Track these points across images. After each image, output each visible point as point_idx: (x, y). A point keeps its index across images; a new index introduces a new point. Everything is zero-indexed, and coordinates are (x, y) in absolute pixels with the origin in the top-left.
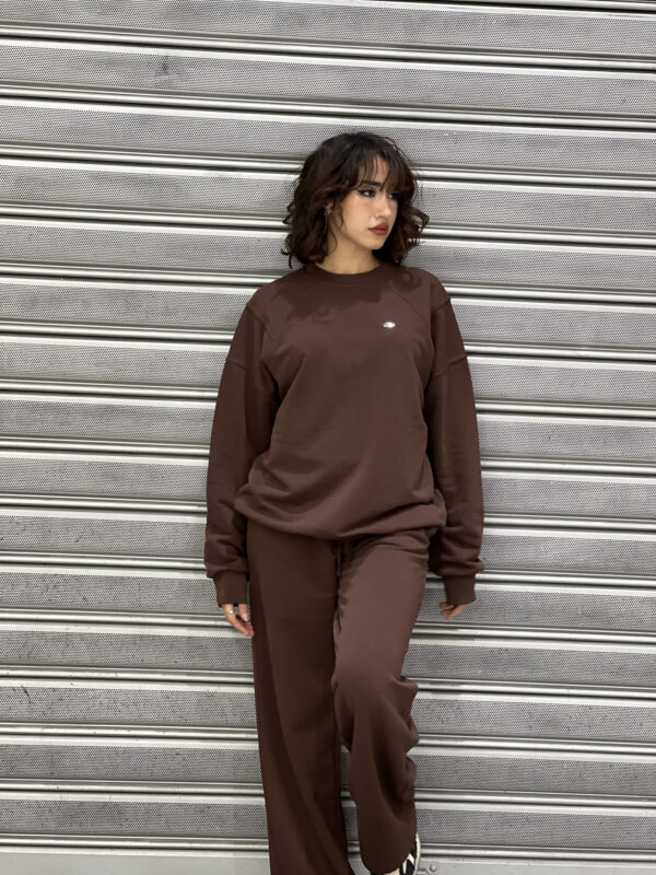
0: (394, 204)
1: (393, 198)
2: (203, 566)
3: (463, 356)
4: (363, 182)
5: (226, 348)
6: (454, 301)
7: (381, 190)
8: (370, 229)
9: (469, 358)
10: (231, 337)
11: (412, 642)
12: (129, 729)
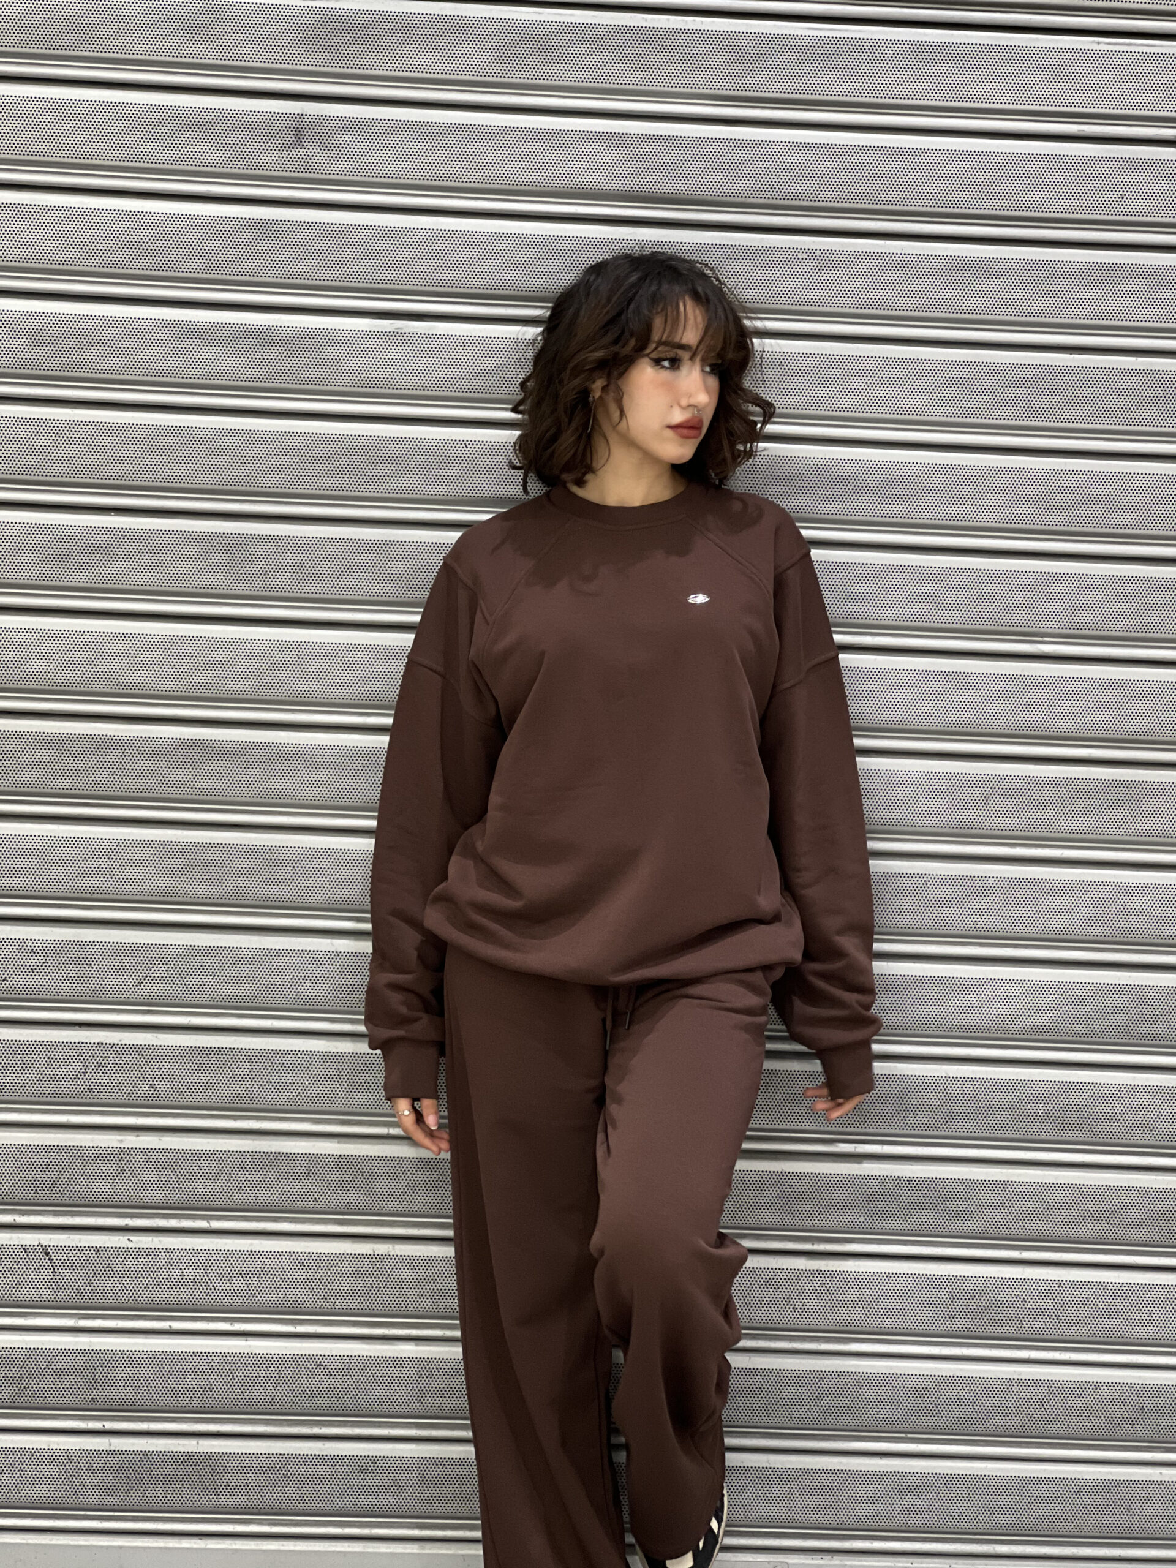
0: (713, 382)
1: (712, 372)
2: (362, 1028)
3: (832, 654)
4: (660, 343)
5: (408, 639)
6: (816, 554)
7: (692, 358)
8: (670, 427)
9: (842, 657)
10: (417, 618)
11: (741, 1165)
12: (232, 1320)
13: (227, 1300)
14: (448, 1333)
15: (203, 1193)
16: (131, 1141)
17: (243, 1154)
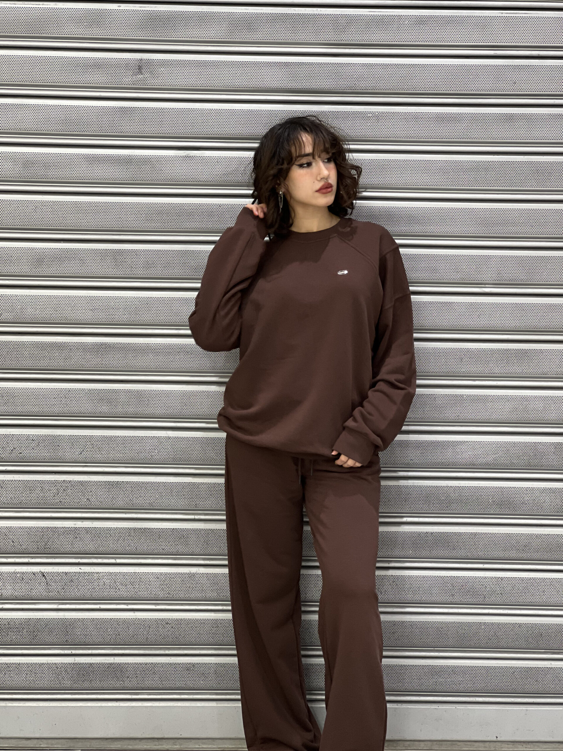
3: (408, 296)
8: (317, 191)
12: (127, 604)
13: (125, 595)
14: (225, 608)
15: (112, 546)
16: (79, 524)
17: (130, 529)
